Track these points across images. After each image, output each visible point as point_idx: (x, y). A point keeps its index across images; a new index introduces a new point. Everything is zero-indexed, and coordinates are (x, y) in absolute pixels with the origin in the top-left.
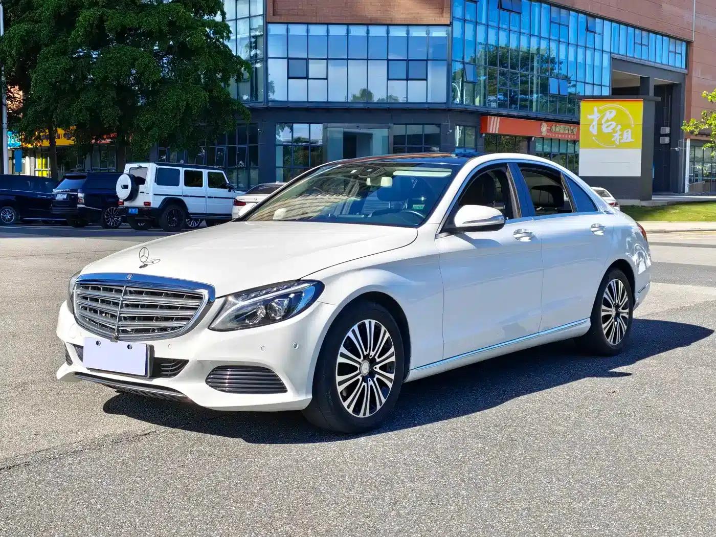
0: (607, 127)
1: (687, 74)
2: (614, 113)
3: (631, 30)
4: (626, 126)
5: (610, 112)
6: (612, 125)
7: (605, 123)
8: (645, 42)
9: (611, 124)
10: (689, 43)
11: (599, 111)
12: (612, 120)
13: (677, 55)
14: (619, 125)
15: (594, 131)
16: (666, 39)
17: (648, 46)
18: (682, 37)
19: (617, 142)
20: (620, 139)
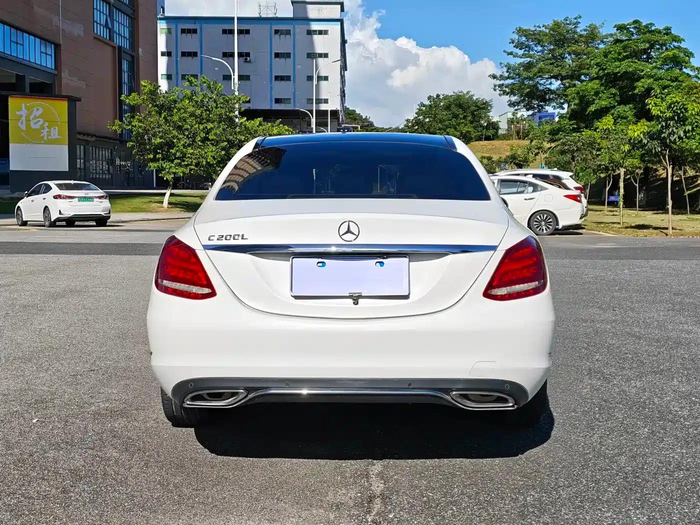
0: (35, 123)
1: (57, 75)
2: (41, 111)
3: (7, 28)
4: (52, 123)
5: (38, 110)
6: (40, 122)
7: (33, 119)
8: (20, 41)
9: (39, 121)
10: (57, 47)
11: (27, 108)
12: (39, 117)
13: (47, 56)
14: (46, 122)
15: (23, 127)
16: (38, 40)
17: (23, 45)
18: (51, 39)
19: (45, 138)
20: (48, 136)
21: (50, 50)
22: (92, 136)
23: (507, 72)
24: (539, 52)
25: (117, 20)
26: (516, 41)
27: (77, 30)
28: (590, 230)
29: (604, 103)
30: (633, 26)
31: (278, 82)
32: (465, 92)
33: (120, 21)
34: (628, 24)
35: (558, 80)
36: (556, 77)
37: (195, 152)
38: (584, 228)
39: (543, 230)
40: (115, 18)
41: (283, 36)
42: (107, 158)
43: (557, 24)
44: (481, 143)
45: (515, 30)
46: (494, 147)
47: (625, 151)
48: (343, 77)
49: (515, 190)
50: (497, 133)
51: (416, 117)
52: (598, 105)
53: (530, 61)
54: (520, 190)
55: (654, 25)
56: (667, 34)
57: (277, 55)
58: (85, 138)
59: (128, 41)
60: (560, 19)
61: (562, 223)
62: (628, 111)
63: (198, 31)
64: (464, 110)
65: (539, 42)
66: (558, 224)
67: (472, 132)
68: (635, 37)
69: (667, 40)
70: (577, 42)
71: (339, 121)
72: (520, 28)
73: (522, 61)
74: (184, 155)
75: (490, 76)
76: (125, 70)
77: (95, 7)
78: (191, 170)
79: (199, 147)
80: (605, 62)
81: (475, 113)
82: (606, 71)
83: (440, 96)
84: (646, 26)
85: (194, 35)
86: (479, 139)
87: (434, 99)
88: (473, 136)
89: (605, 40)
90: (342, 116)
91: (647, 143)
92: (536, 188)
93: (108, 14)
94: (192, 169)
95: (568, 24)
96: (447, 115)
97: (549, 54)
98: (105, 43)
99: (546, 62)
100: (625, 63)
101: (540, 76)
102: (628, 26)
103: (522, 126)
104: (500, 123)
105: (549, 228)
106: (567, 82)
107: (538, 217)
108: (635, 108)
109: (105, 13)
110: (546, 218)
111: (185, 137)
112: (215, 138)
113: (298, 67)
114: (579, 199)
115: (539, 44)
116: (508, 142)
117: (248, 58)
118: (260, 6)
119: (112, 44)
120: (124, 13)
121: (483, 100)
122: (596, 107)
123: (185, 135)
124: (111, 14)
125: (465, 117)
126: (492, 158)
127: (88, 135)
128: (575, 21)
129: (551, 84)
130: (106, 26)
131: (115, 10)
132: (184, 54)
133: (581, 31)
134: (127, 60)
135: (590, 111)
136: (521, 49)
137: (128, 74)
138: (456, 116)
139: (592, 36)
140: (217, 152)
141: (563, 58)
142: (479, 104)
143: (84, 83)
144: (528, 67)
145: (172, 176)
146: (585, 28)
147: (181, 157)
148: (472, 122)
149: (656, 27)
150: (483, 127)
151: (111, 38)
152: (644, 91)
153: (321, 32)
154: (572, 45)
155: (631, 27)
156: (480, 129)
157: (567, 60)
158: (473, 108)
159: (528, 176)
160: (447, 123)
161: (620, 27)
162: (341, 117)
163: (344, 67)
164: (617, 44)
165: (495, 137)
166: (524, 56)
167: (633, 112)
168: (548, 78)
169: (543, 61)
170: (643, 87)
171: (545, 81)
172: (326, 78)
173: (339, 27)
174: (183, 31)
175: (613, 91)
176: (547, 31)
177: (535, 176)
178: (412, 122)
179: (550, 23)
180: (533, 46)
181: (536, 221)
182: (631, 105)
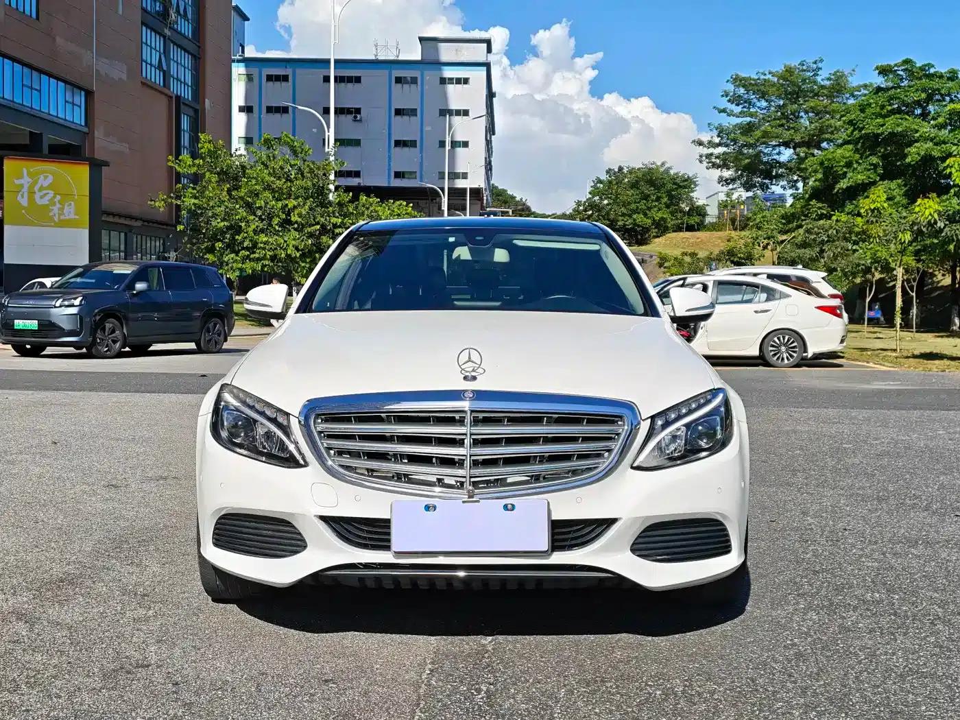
0: (41, 197)
1: (88, 134)
2: (50, 179)
3: (18, 67)
4: (67, 196)
5: (46, 177)
6: (48, 195)
7: (40, 190)
8: (35, 85)
9: (48, 193)
10: (89, 94)
11: (29, 174)
12: (48, 188)
13: (75, 107)
14: (58, 195)
15: (24, 202)
16: (61, 84)
17: (40, 91)
18: (82, 84)
19: (56, 219)
20: (60, 215)
21: (80, 99)
22: (136, 219)
23: (718, 136)
24: (763, 109)
25: (175, 59)
26: (732, 94)
27: (118, 72)
28: (853, 360)
29: (860, 178)
30: (903, 68)
31: (398, 149)
32: (659, 164)
33: (179, 61)
34: (896, 65)
35: (790, 148)
36: (786, 144)
37: (270, 240)
38: (843, 357)
39: (783, 359)
40: (172, 57)
41: (406, 86)
42: (157, 250)
43: (789, 71)
44: (681, 234)
45: (729, 78)
46: (700, 240)
47: (905, 242)
48: (488, 143)
49: (739, 297)
50: (702, 222)
51: (590, 198)
52: (851, 180)
53: (750, 122)
54: (746, 297)
55: (933, 66)
56: (951, 79)
57: (399, 112)
58: (127, 222)
59: (190, 88)
60: (794, 63)
61: (811, 350)
62: (894, 190)
63: (290, 78)
64: (658, 188)
65: (763, 95)
66: (805, 351)
67: (669, 220)
68: (906, 83)
69: (952, 88)
70: (817, 95)
71: (483, 203)
72: (737, 75)
73: (740, 122)
74: (255, 245)
75: (694, 141)
76: (185, 128)
77: (144, 40)
78: (264, 266)
79: (276, 233)
80: (862, 119)
81: (673, 193)
82: (863, 132)
83: (623, 169)
84: (922, 69)
85: (284, 84)
86: (679, 229)
87: (615, 173)
88: (669, 225)
89: (856, 93)
90: (487, 196)
91: (944, 227)
92: (771, 294)
93: (162, 51)
94: (266, 265)
95: (805, 71)
96: (633, 195)
97: (777, 112)
98: (156, 90)
99: (774, 123)
100: (891, 121)
101: (764, 143)
102: (896, 68)
103: (738, 212)
104: (707, 208)
105: (792, 356)
106: (802, 151)
107: (776, 339)
108: (905, 185)
109: (158, 49)
110: (788, 340)
111: (257, 219)
112: (299, 220)
113: (427, 128)
114: (838, 312)
115: (763, 97)
116: (719, 233)
117: (358, 116)
118: (376, 46)
119: (166, 91)
120: (186, 51)
121: (684, 174)
122: (849, 182)
123: (256, 216)
124: (166, 52)
125: (658, 199)
126: (696, 255)
127: (131, 218)
128: (815, 66)
129: (779, 153)
130: (160, 67)
131: (172, 45)
132: (270, 110)
133: (822, 80)
134: (187, 115)
135: (840, 189)
136: (737, 105)
137: (190, 134)
138: (646, 197)
139: (838, 87)
140: (302, 241)
141: (798, 117)
142: (678, 181)
143: (127, 146)
144: (748, 129)
145: (237, 273)
146: (828, 76)
147: (250, 248)
148: (668, 206)
149: (936, 70)
150: (684, 212)
151: (166, 84)
152: (919, 161)
153: (459, 81)
154: (810, 99)
155: (900, 69)
156: (679, 215)
157: (802, 121)
158: (669, 186)
159: (759, 276)
160: (633, 206)
161: (884, 70)
162: (485, 198)
163: (491, 129)
164: (880, 94)
165: (700, 227)
166: (742, 114)
167: (902, 190)
168: (776, 146)
169: (768, 121)
170: (919, 154)
171: (771, 149)
172: (466, 144)
173: (484, 73)
174: (269, 78)
175: (874, 160)
176: (776, 79)
177: (770, 277)
178: (584, 204)
179: (779, 68)
180: (755, 100)
181: (773, 346)
182: (900, 181)
